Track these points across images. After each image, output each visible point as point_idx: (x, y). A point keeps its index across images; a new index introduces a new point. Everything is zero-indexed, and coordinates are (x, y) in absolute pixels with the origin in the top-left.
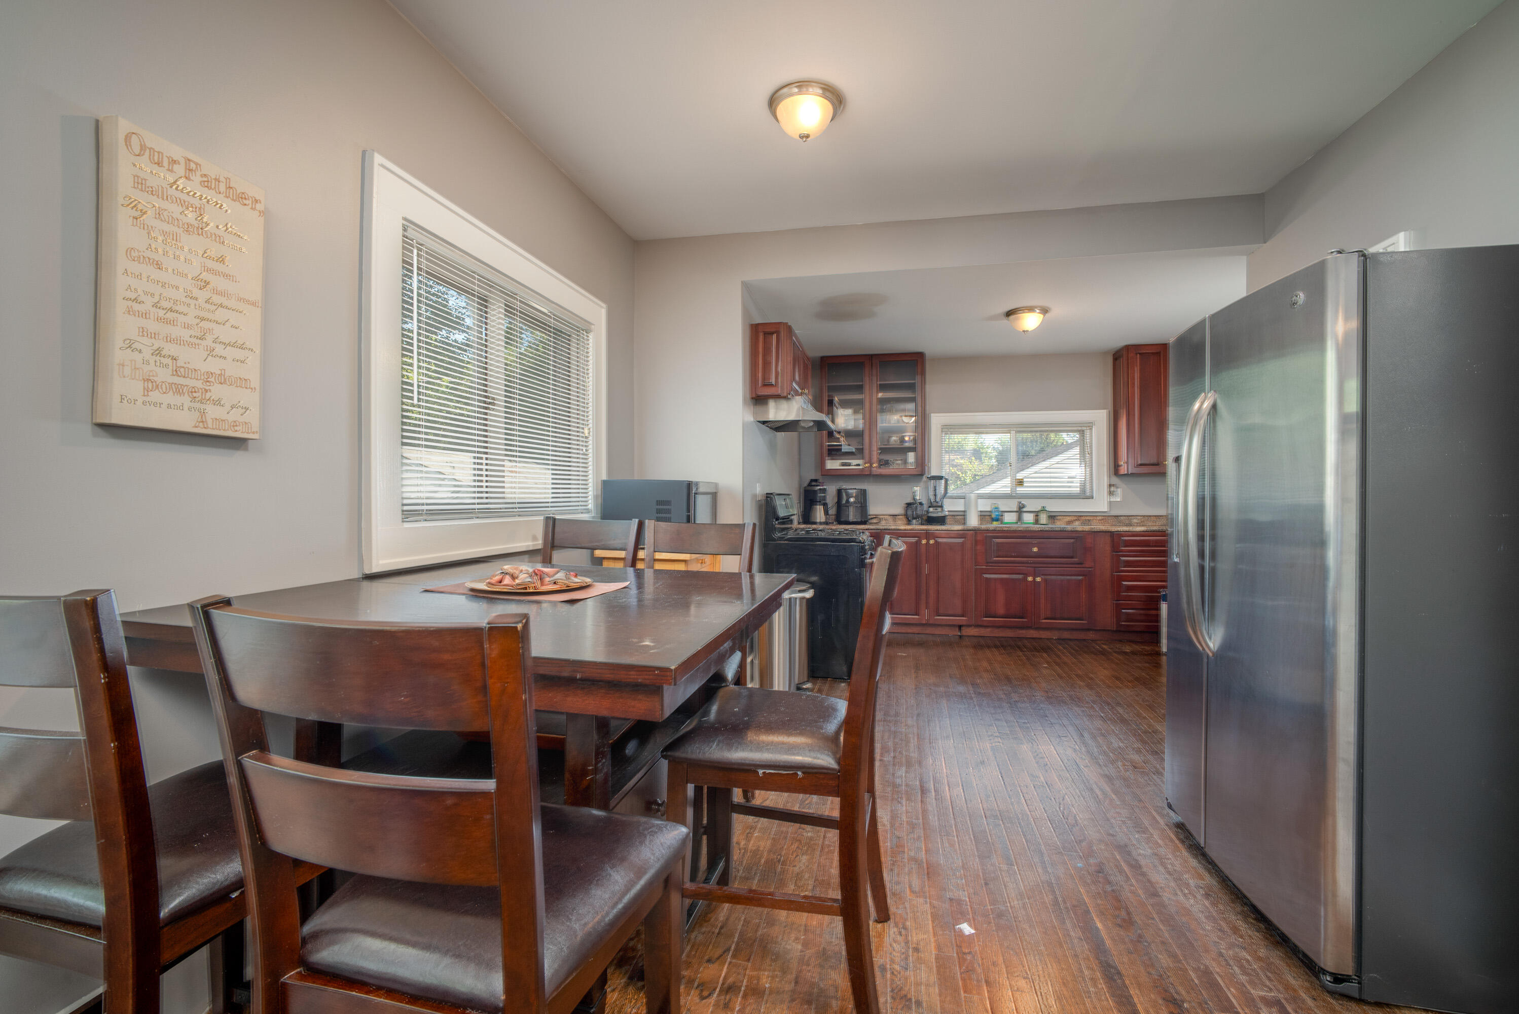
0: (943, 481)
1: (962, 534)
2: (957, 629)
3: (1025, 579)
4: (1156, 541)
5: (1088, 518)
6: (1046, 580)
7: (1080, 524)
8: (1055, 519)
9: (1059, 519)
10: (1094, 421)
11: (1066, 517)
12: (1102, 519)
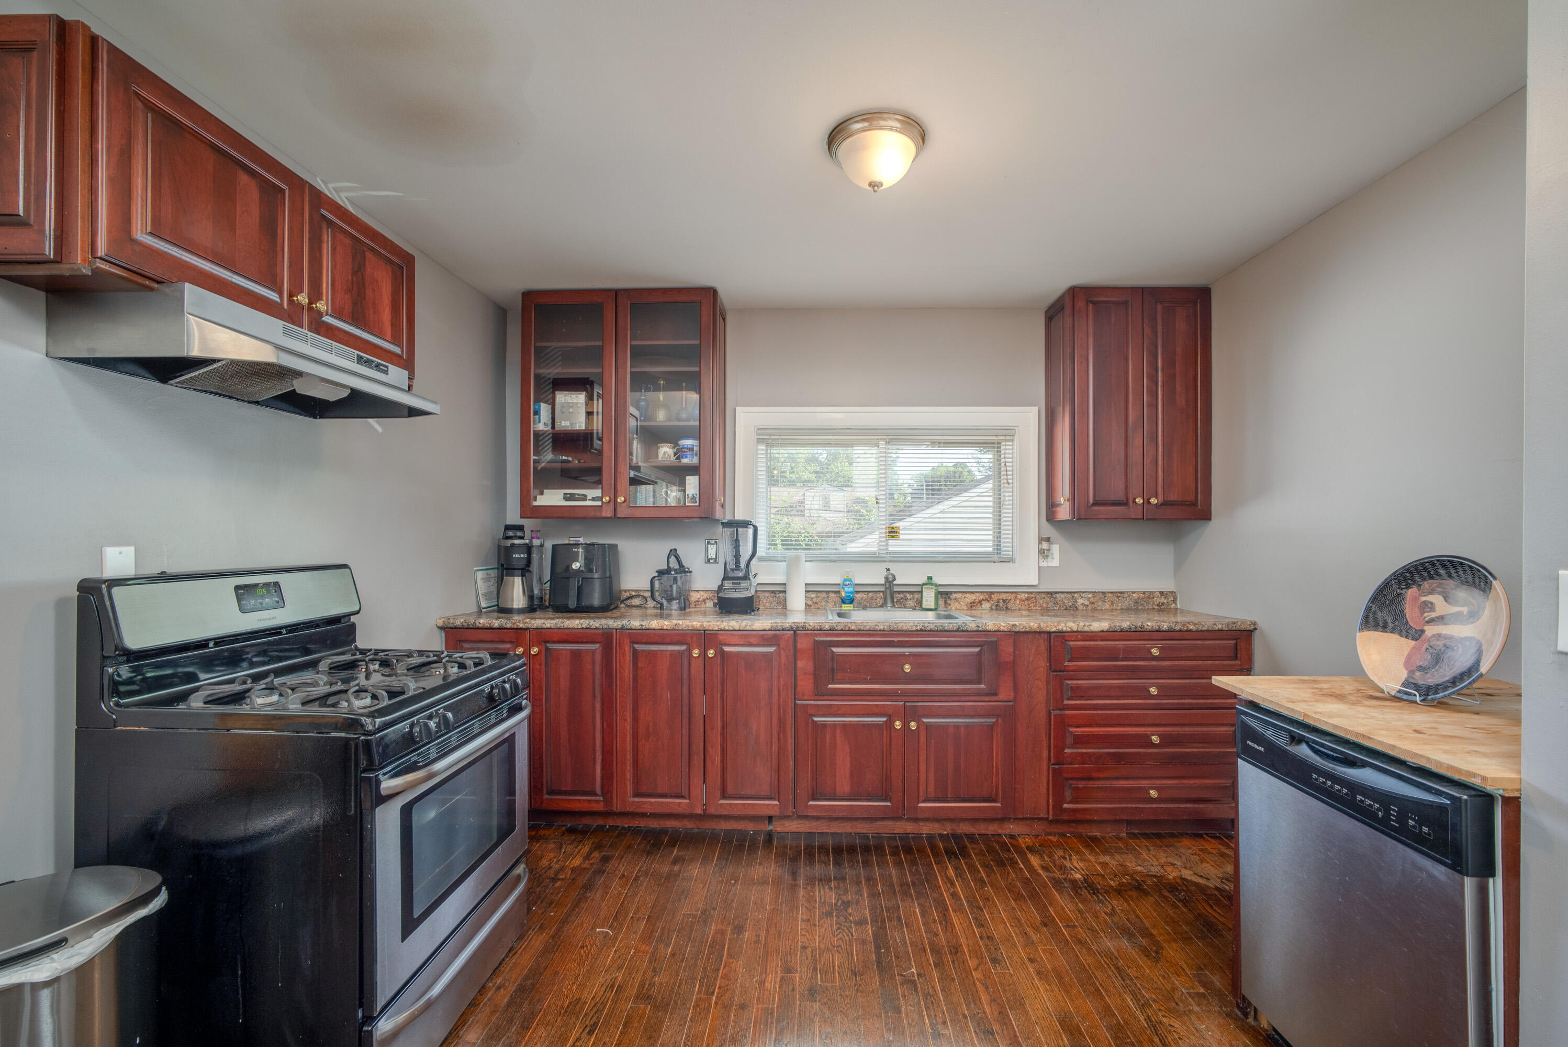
0: (751, 531)
1: (771, 637)
2: (767, 822)
3: (889, 725)
4: (1127, 649)
5: (1004, 596)
6: (928, 727)
7: (991, 608)
8: (948, 602)
9: (955, 599)
10: (1016, 428)
11: (967, 595)
12: (1027, 599)
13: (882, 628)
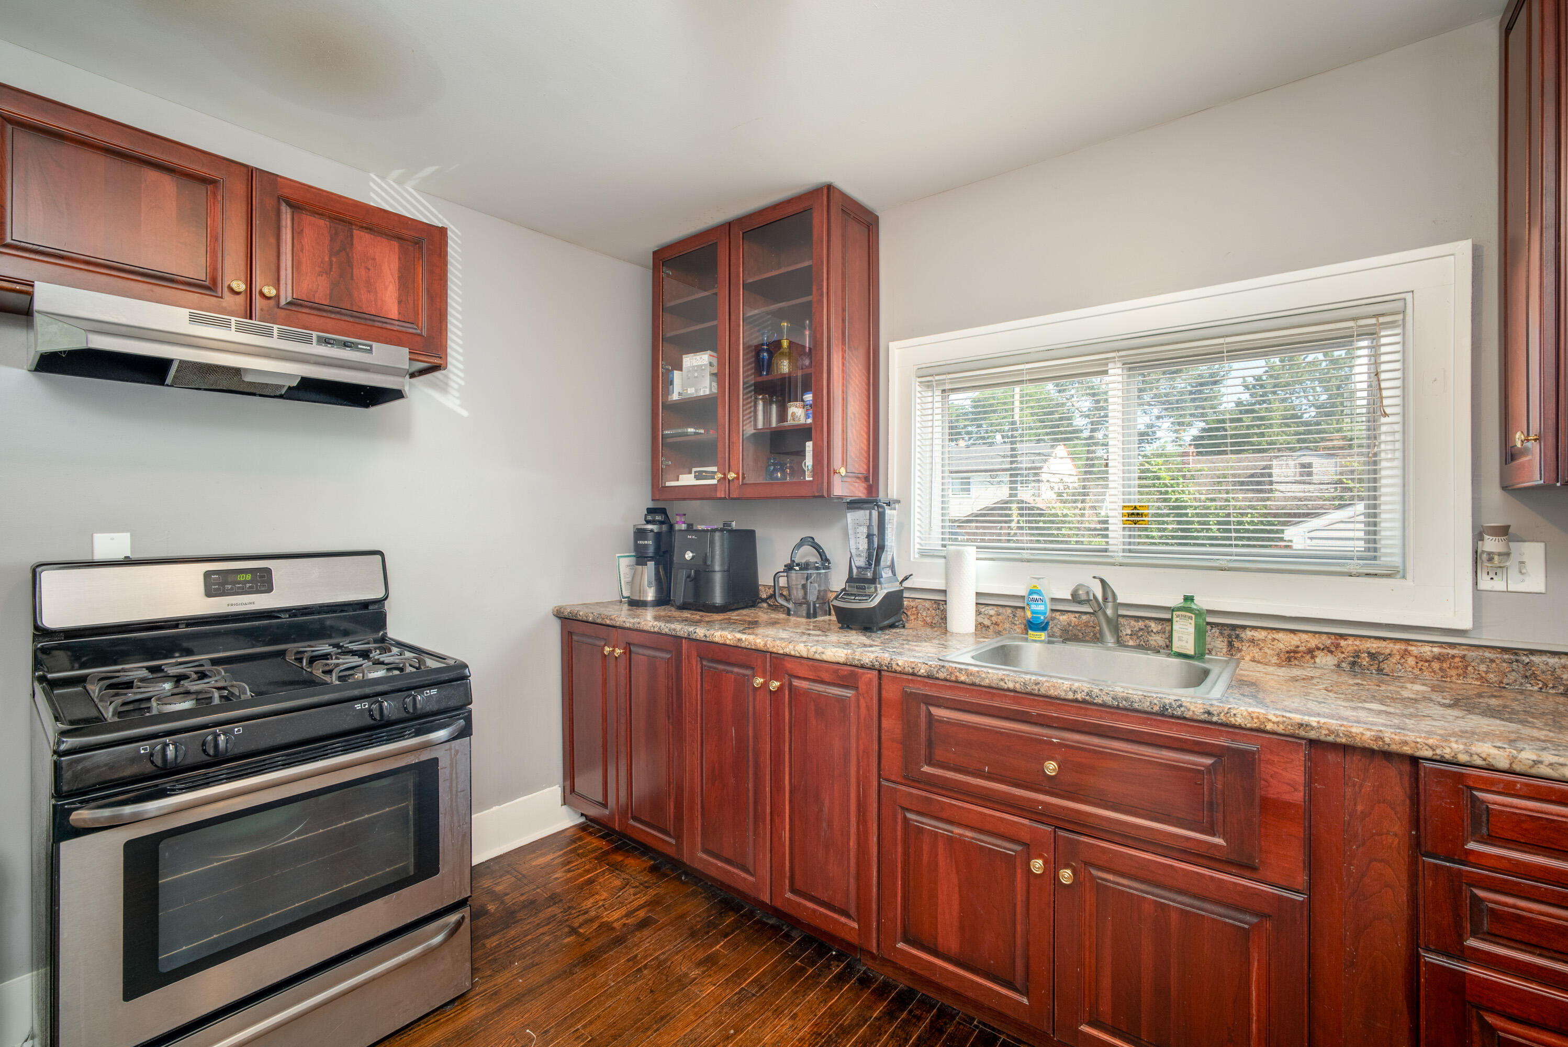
1: (847, 675)
3: (1022, 860)
5: (1373, 646)
6: (1101, 889)
7: (1338, 666)
8: (1236, 644)
9: (1252, 641)
10: (1409, 297)
11: (1280, 636)
12: (1440, 658)
13: (1011, 685)
